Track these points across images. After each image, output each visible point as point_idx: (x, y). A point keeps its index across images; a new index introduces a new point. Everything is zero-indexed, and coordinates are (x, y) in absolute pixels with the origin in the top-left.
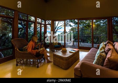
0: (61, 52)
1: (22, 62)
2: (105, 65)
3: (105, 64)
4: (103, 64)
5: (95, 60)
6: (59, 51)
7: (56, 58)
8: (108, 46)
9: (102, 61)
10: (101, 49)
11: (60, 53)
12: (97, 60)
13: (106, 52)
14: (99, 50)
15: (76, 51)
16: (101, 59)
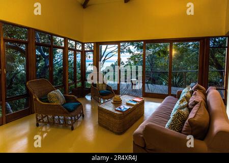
0: (112, 105)
1: (45, 119)
2: (184, 131)
3: (184, 129)
4: (182, 128)
5: (170, 121)
6: (109, 102)
7: (104, 115)
8: (195, 94)
9: (180, 123)
10: (182, 101)
11: (109, 106)
12: (173, 121)
13: (190, 107)
14: (178, 102)
15: (139, 102)
16: (178, 120)
